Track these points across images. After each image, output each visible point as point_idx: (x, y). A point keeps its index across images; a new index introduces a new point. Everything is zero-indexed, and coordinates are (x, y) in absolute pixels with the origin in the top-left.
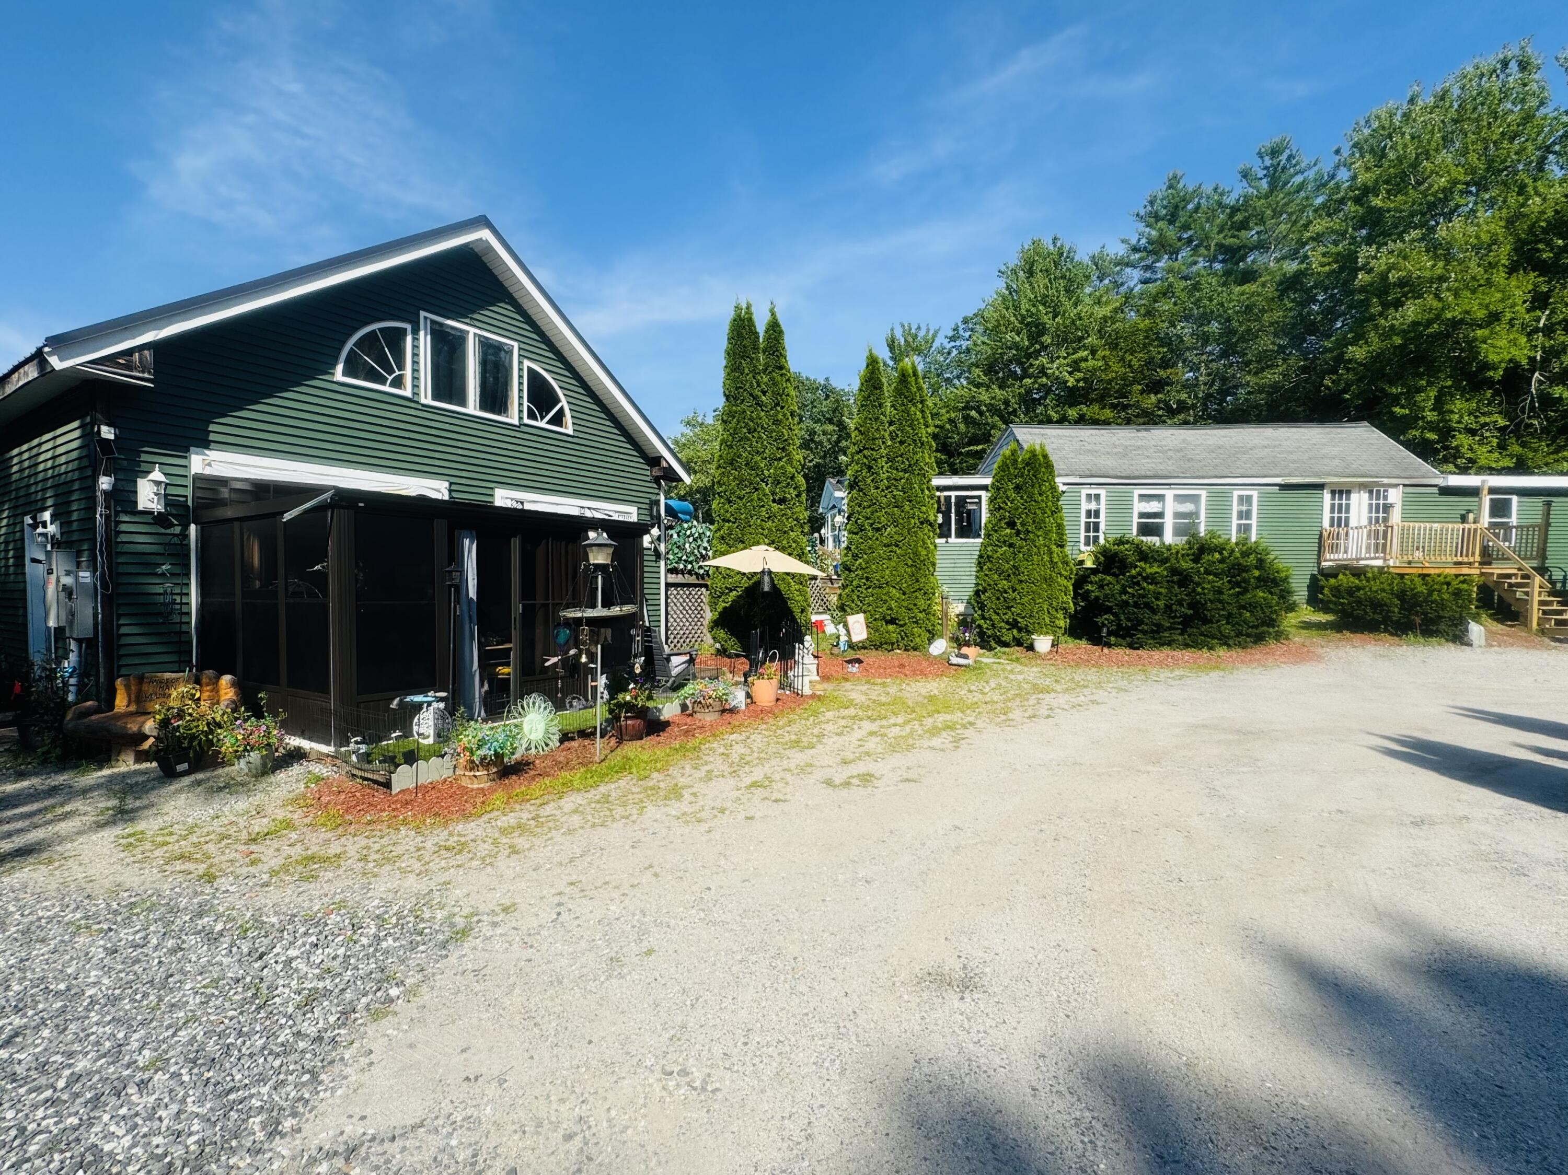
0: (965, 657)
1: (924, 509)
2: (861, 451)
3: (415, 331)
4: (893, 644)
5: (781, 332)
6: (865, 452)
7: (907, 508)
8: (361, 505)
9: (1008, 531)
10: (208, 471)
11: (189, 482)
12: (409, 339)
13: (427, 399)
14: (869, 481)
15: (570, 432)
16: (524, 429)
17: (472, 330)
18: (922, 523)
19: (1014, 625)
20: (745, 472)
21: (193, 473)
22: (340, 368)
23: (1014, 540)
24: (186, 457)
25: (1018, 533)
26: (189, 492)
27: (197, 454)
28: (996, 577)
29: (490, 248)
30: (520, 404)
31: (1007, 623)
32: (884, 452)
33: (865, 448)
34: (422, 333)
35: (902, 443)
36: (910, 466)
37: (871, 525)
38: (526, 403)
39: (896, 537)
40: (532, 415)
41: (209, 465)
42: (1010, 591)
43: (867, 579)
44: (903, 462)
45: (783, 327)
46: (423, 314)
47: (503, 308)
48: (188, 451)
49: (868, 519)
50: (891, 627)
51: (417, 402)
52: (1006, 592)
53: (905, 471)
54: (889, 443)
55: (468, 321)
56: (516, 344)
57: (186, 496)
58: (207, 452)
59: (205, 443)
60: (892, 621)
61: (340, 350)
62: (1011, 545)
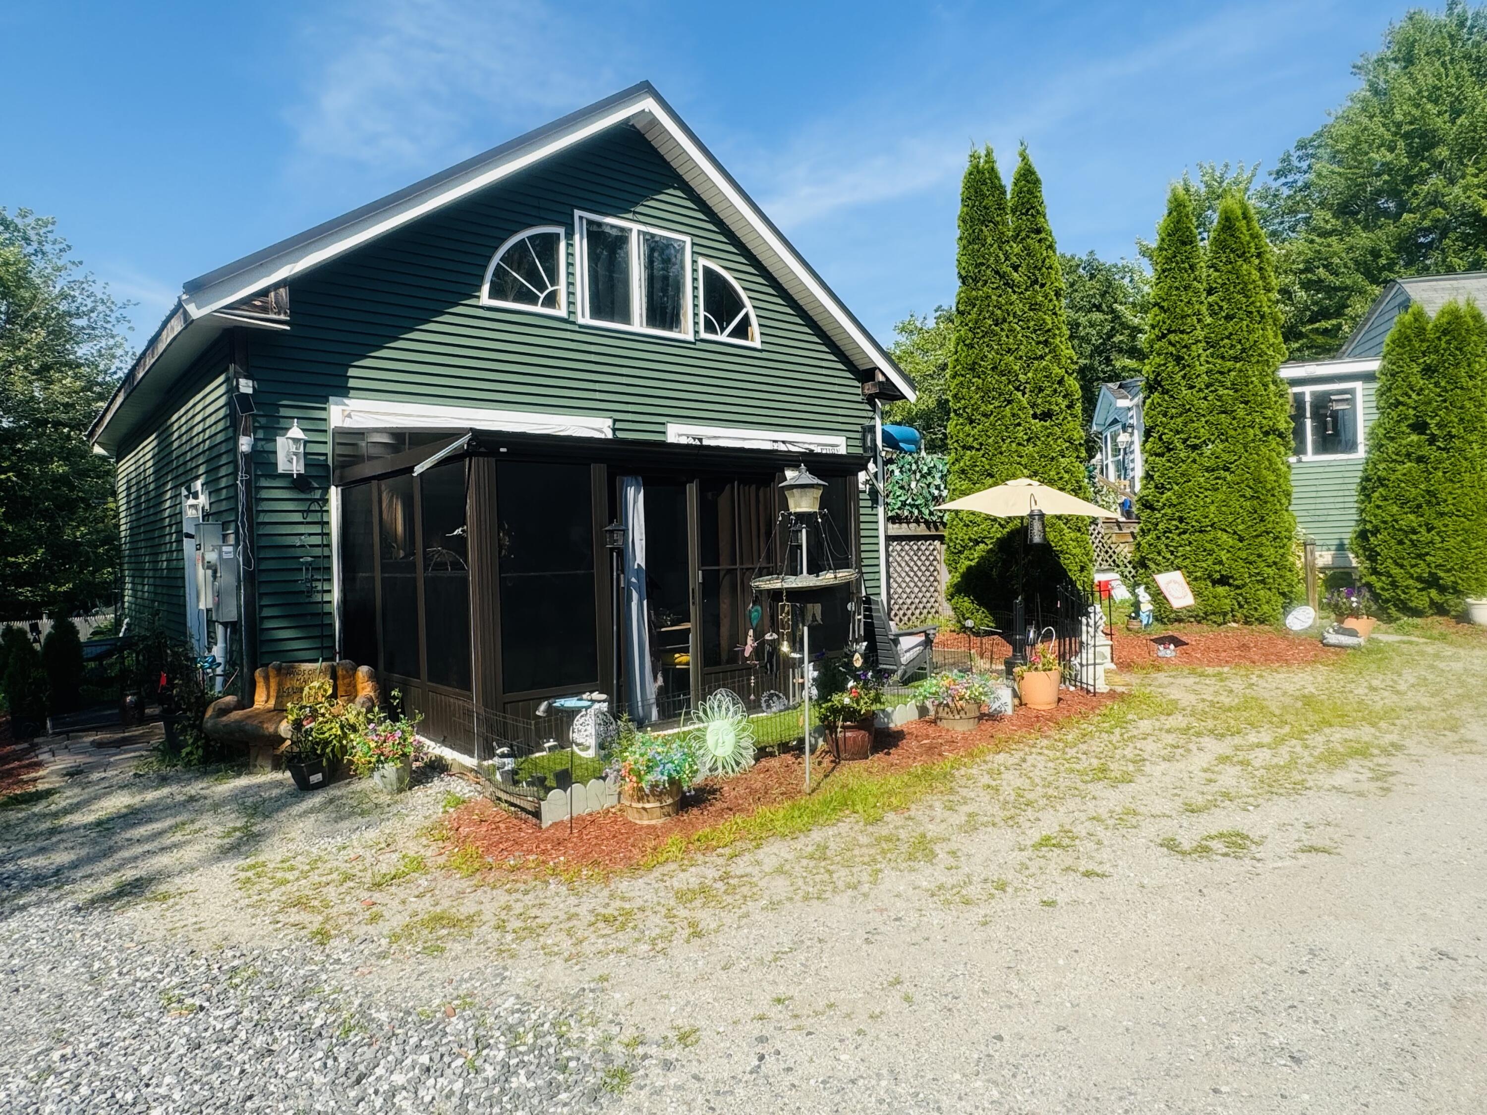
0: (1353, 633)
1: (1269, 413)
2: (1164, 336)
3: (570, 235)
4: (1225, 614)
5: (1037, 182)
6: (1172, 337)
7: (1241, 413)
8: (503, 450)
9: (1414, 437)
10: (348, 424)
11: (329, 439)
12: (562, 245)
13: (585, 319)
14: (1178, 378)
15: (757, 344)
16: (700, 345)
17: (635, 227)
18: (1267, 434)
19: (1432, 582)
20: (992, 380)
21: (332, 426)
22: (486, 288)
23: (1426, 450)
24: (324, 409)
25: (1432, 440)
26: (328, 449)
27: (336, 404)
28: (1395, 509)
29: (654, 122)
30: (696, 315)
31: (1419, 579)
32: (1200, 333)
33: (1170, 331)
34: (577, 237)
35: (1229, 318)
36: (1243, 350)
37: (1185, 441)
38: (702, 313)
39: (1225, 456)
40: (710, 327)
41: (349, 416)
42: (1423, 530)
43: (1181, 520)
44: (1232, 346)
45: (1040, 175)
46: (577, 213)
47: (673, 195)
48: (326, 401)
49: (1178, 432)
50: (1221, 590)
51: (574, 323)
52: (1414, 532)
53: (1236, 359)
54: (1209, 320)
55: (630, 216)
56: (688, 239)
57: (326, 455)
58: (346, 401)
59: (343, 391)
60: (1223, 581)
61: (485, 267)
62: (1420, 460)
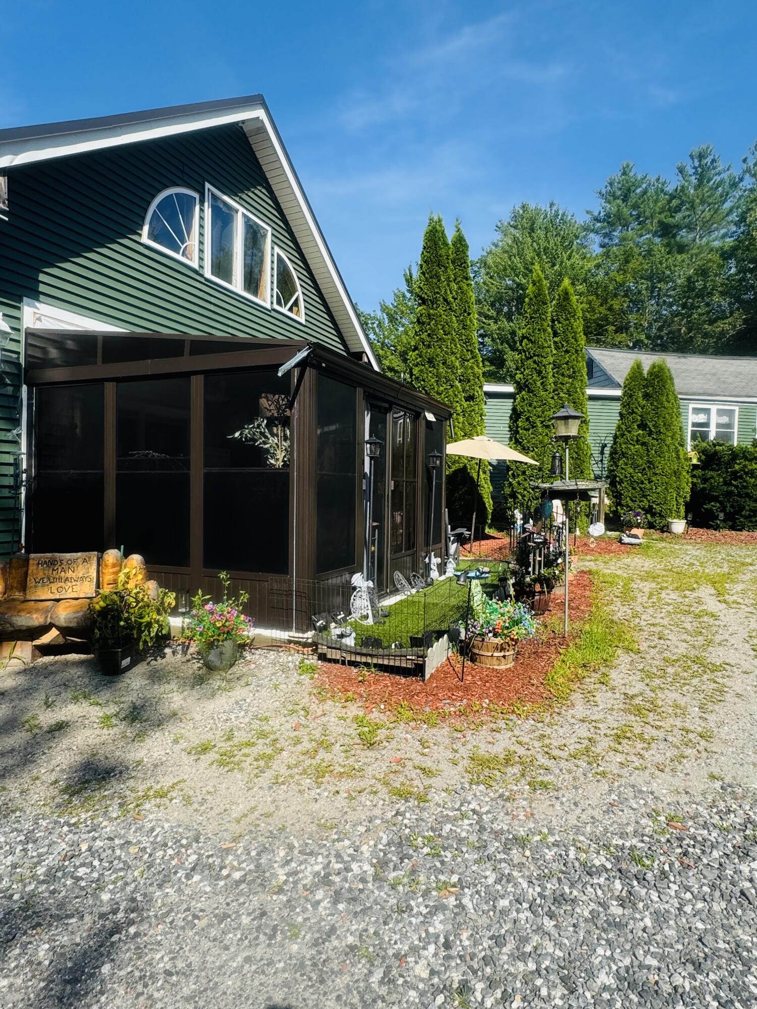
0: (635, 537)
3: (202, 202)
5: (467, 247)
6: (536, 358)
8: (324, 365)
9: (641, 432)
10: (38, 326)
11: (23, 339)
12: (197, 208)
13: (208, 274)
14: (539, 384)
15: (303, 322)
16: (273, 314)
17: (242, 210)
19: (649, 511)
20: (442, 370)
21: (25, 327)
22: (146, 228)
23: (647, 439)
24: (18, 308)
25: (650, 433)
26: (21, 348)
27: (29, 305)
28: (632, 471)
29: (262, 130)
30: (272, 289)
31: (643, 509)
32: (551, 359)
33: (535, 355)
34: (206, 204)
36: (574, 372)
37: (542, 422)
38: (276, 290)
40: (279, 303)
41: (39, 319)
42: (646, 482)
44: (568, 369)
45: (468, 242)
46: (207, 185)
47: (261, 192)
48: (21, 301)
49: (539, 417)
51: (202, 276)
52: (642, 483)
53: (570, 377)
54: (554, 352)
55: (237, 199)
56: (269, 229)
57: (18, 353)
58: (37, 304)
59: (35, 294)
61: (146, 211)
62: (643, 444)
